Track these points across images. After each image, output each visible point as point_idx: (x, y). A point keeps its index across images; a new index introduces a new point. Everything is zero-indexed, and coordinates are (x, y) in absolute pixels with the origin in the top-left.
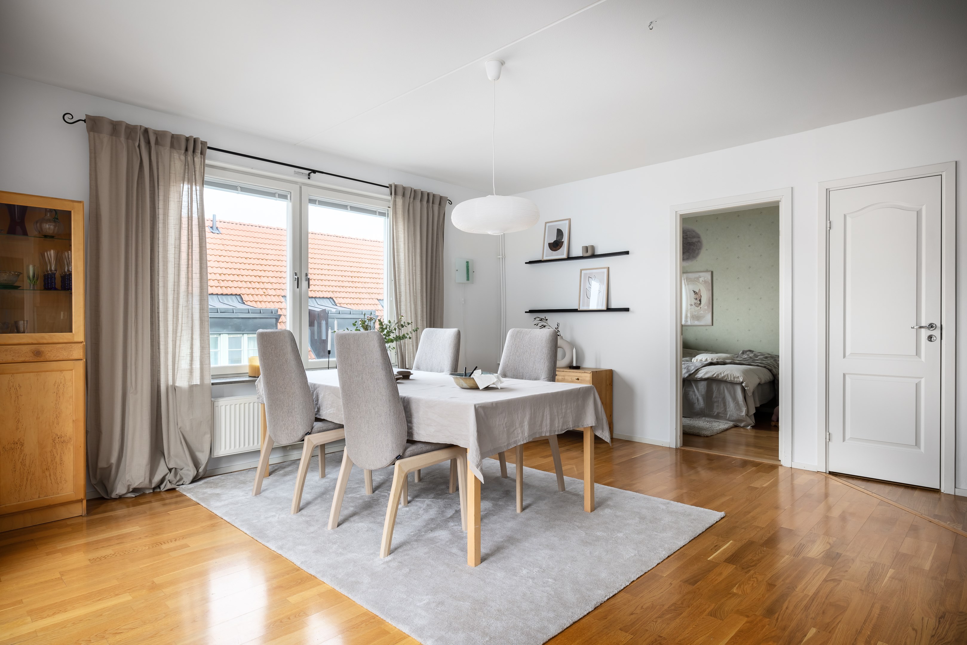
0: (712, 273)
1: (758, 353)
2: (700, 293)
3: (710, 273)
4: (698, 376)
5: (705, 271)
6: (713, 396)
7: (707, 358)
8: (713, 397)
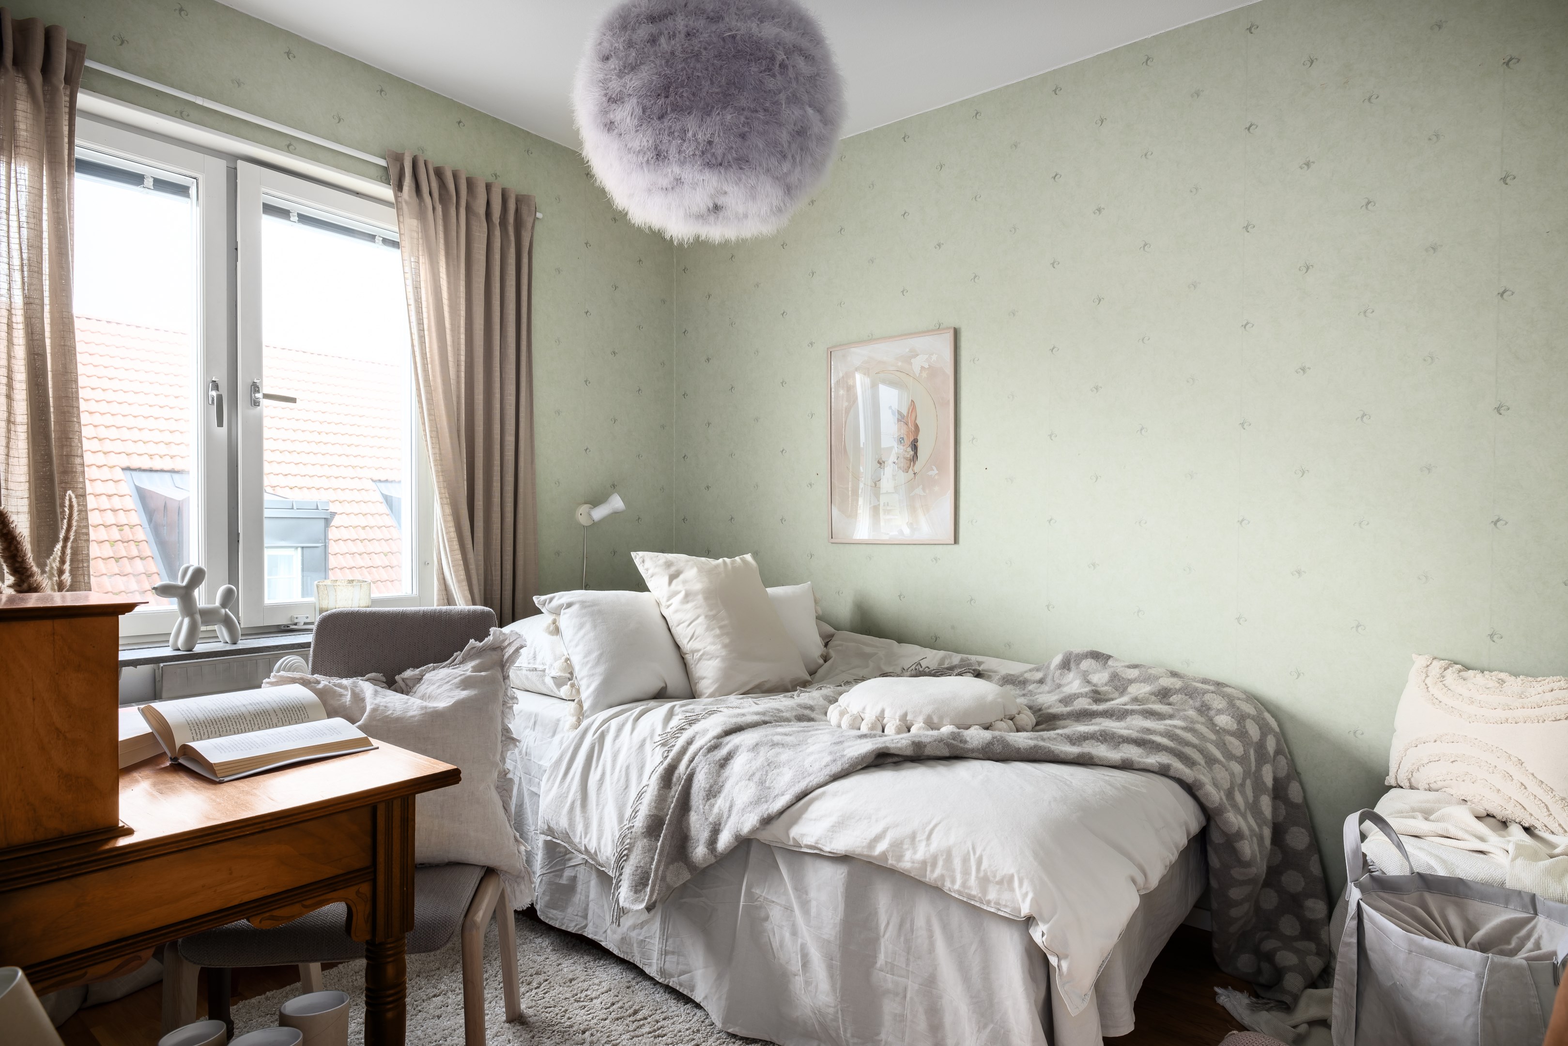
0: (956, 333)
1: (1129, 667)
2: (913, 418)
3: (950, 336)
4: (803, 835)
5: (932, 331)
6: (875, 957)
7: (883, 711)
8: (878, 965)
